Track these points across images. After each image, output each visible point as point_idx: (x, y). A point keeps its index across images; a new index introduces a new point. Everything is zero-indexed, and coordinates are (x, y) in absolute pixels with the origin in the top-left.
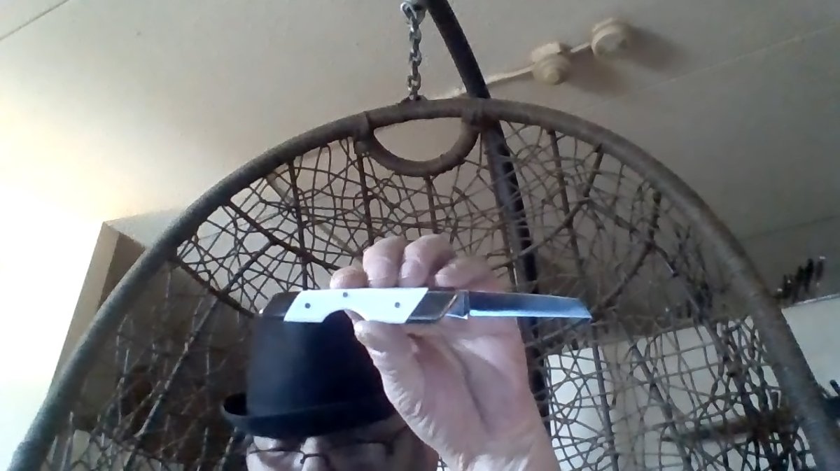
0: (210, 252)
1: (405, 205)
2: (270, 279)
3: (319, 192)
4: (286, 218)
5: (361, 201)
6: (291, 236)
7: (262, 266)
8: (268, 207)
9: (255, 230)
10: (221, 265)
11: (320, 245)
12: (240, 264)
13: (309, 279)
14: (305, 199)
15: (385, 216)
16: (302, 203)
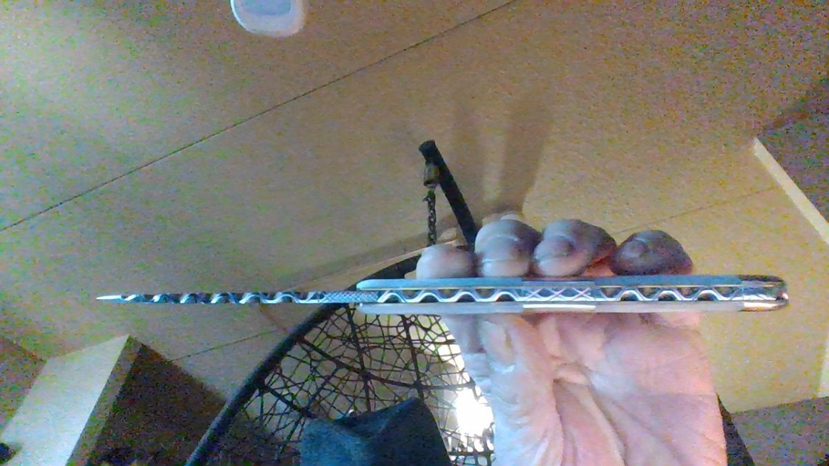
0: (292, 379)
1: (435, 328)
2: (340, 395)
3: (371, 324)
4: (347, 347)
5: (403, 328)
6: (354, 360)
7: (333, 386)
8: (334, 340)
9: (325, 358)
10: (301, 389)
11: (376, 365)
12: (316, 384)
13: (370, 392)
14: (360, 332)
15: (422, 338)
16: (359, 335)
